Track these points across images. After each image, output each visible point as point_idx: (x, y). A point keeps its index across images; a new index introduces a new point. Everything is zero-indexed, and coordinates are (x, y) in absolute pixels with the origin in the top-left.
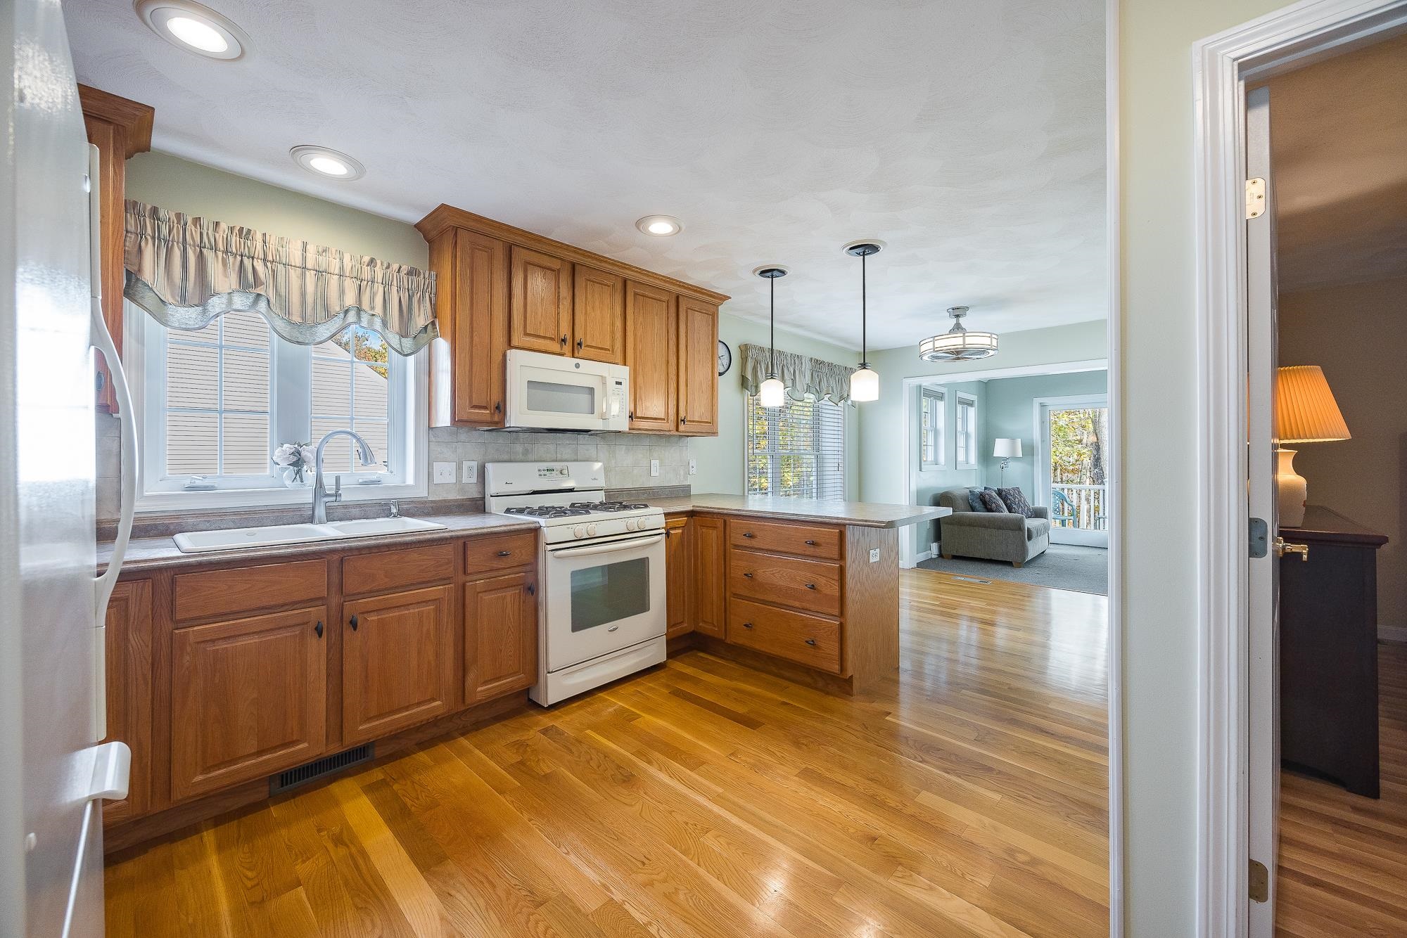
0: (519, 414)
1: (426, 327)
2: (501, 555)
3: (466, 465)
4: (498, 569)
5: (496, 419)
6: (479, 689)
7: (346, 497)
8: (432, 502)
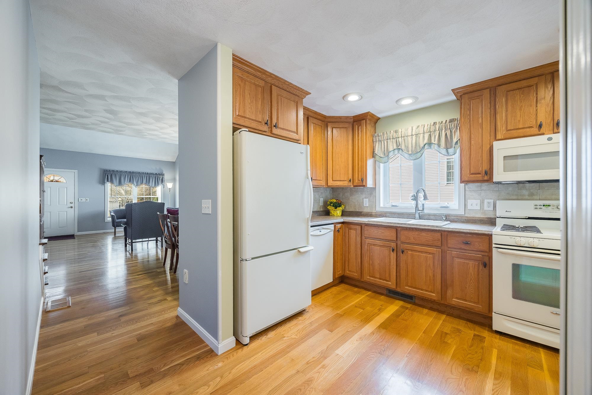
0: (499, 175)
1: (457, 141)
2: (467, 243)
3: (486, 201)
4: (465, 250)
5: (486, 178)
6: (453, 299)
7: (426, 211)
8: (466, 217)
